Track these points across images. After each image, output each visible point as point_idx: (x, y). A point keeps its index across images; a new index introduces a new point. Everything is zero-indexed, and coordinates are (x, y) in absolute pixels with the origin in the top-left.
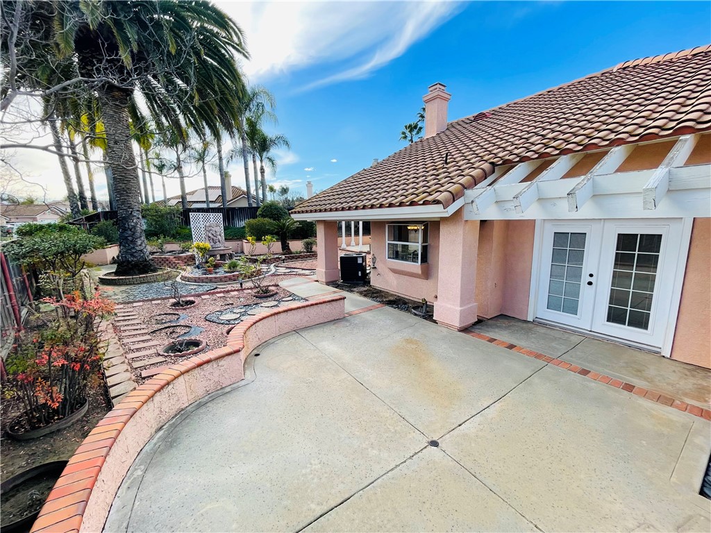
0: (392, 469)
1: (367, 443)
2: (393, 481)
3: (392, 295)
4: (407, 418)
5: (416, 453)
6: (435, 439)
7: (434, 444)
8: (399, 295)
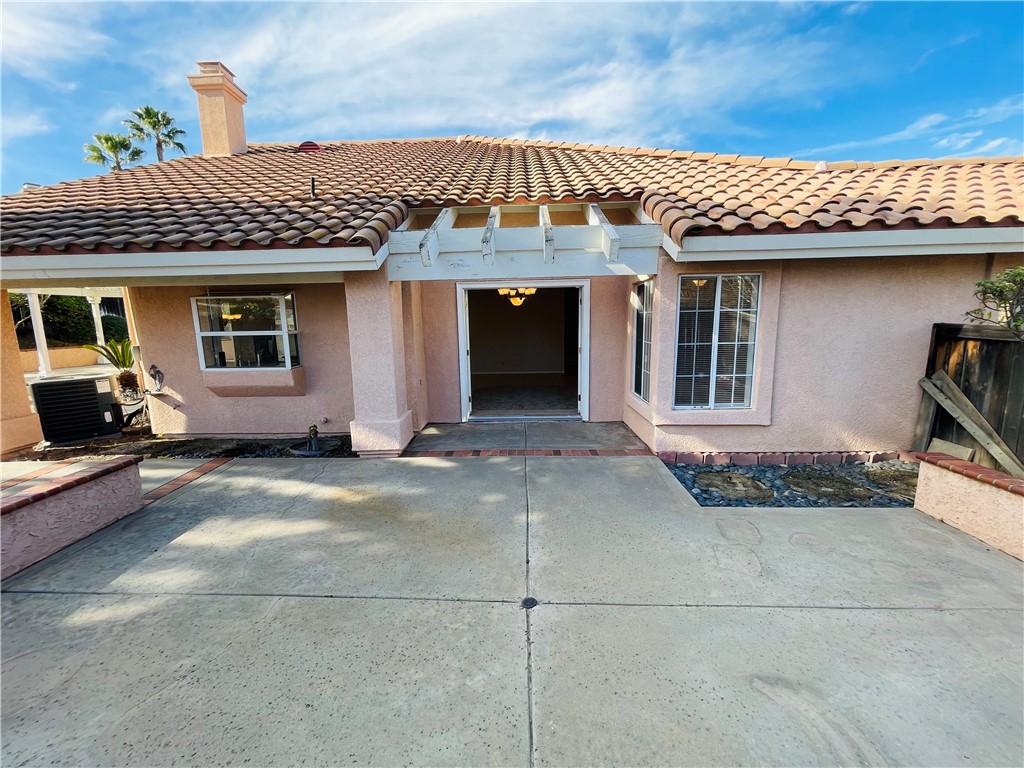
0: (530, 679)
1: (452, 676)
2: (549, 693)
3: (223, 441)
4: (461, 596)
5: (528, 632)
6: (524, 596)
7: (530, 603)
8: (241, 437)
